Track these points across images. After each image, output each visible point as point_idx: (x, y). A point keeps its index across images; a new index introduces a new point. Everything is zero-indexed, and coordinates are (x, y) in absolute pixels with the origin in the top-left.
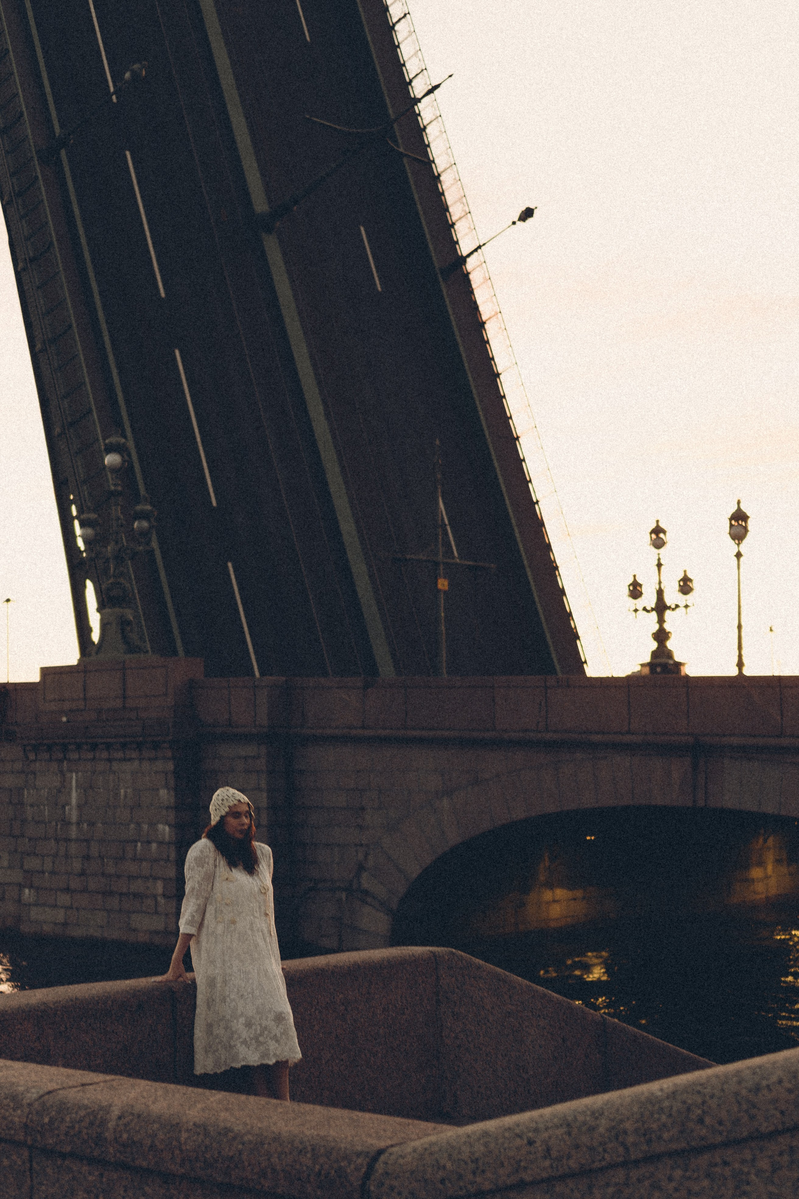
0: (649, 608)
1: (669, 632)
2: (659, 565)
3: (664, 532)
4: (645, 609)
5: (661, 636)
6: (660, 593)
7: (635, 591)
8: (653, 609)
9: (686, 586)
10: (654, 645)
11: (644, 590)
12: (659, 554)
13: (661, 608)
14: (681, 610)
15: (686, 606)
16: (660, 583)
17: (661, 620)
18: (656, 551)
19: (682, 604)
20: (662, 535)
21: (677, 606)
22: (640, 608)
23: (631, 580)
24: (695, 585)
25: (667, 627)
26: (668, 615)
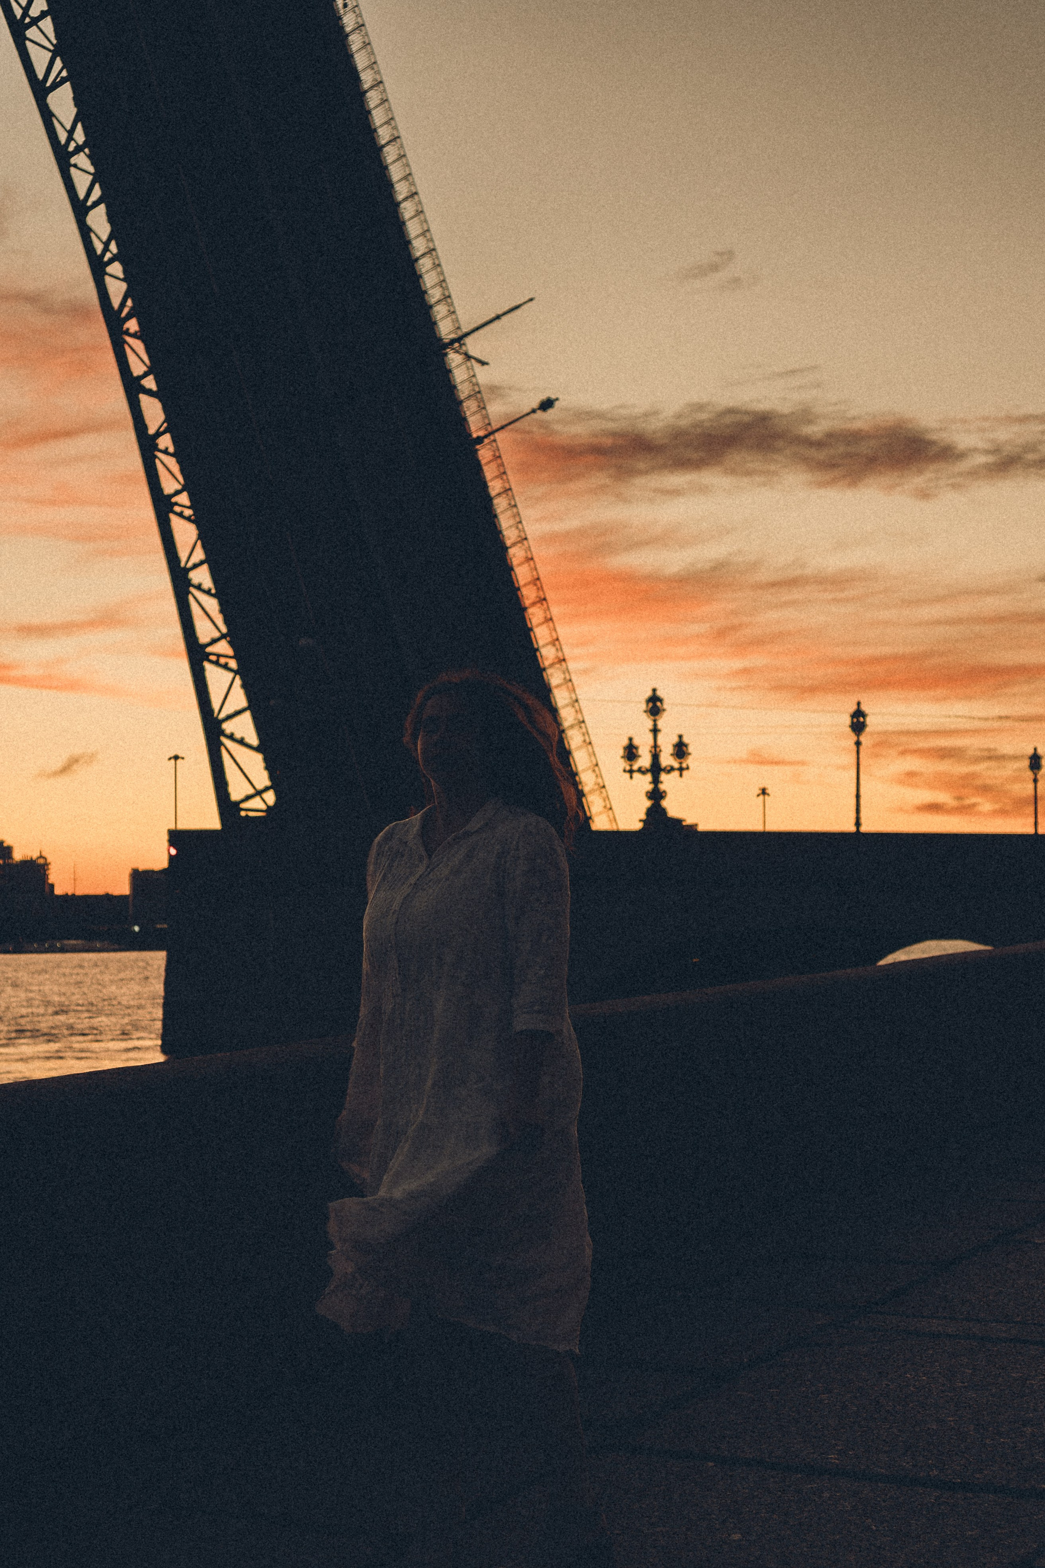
0: (643, 769)
1: (665, 792)
2: (655, 731)
3: (661, 700)
4: (640, 770)
5: (656, 795)
6: (655, 757)
7: (631, 752)
8: (647, 771)
9: (681, 751)
10: (648, 803)
11: (640, 752)
12: (655, 721)
13: (656, 769)
14: (676, 774)
15: (681, 769)
16: (655, 746)
17: (656, 781)
18: (652, 717)
19: (676, 765)
20: (659, 704)
21: (672, 769)
22: (635, 767)
23: (625, 742)
24: (691, 749)
25: (662, 787)
26: (663, 777)
